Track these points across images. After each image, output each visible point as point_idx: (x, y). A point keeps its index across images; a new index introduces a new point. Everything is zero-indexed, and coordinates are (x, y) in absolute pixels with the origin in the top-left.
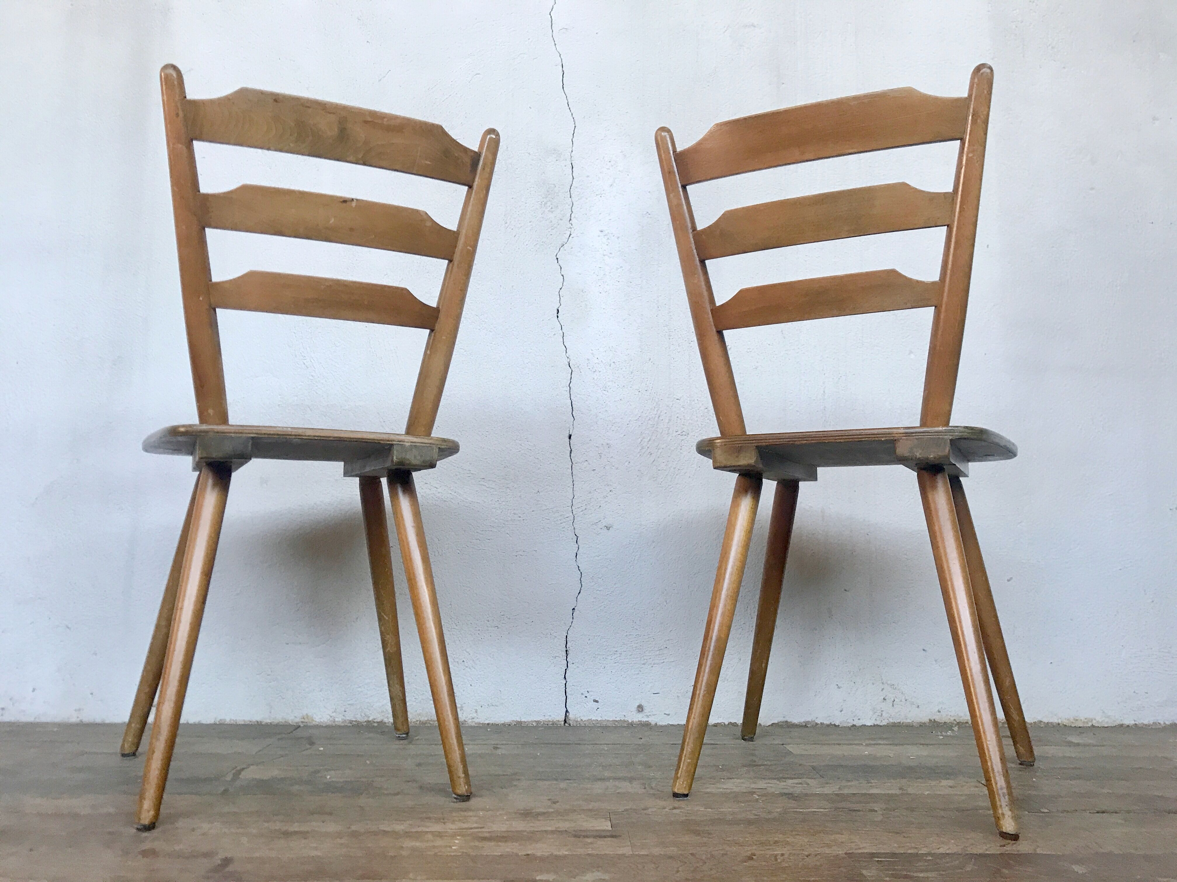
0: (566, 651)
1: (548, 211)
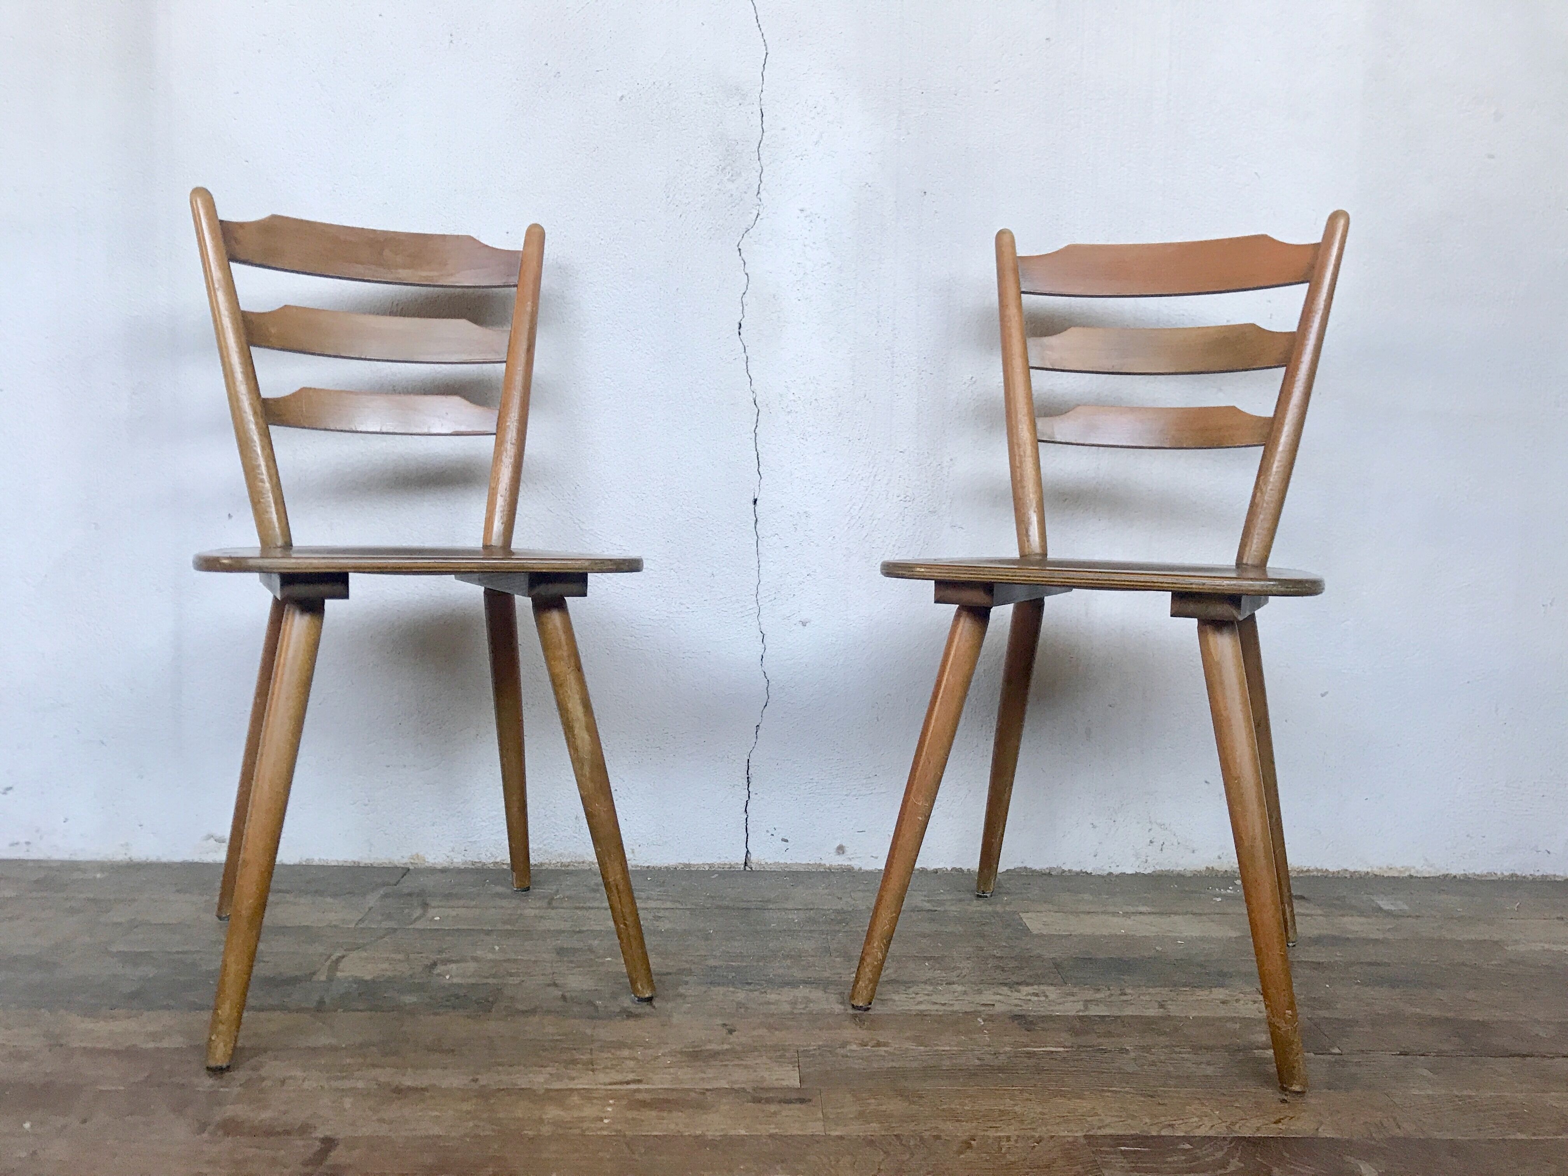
0: (748, 778)
1: (728, 180)
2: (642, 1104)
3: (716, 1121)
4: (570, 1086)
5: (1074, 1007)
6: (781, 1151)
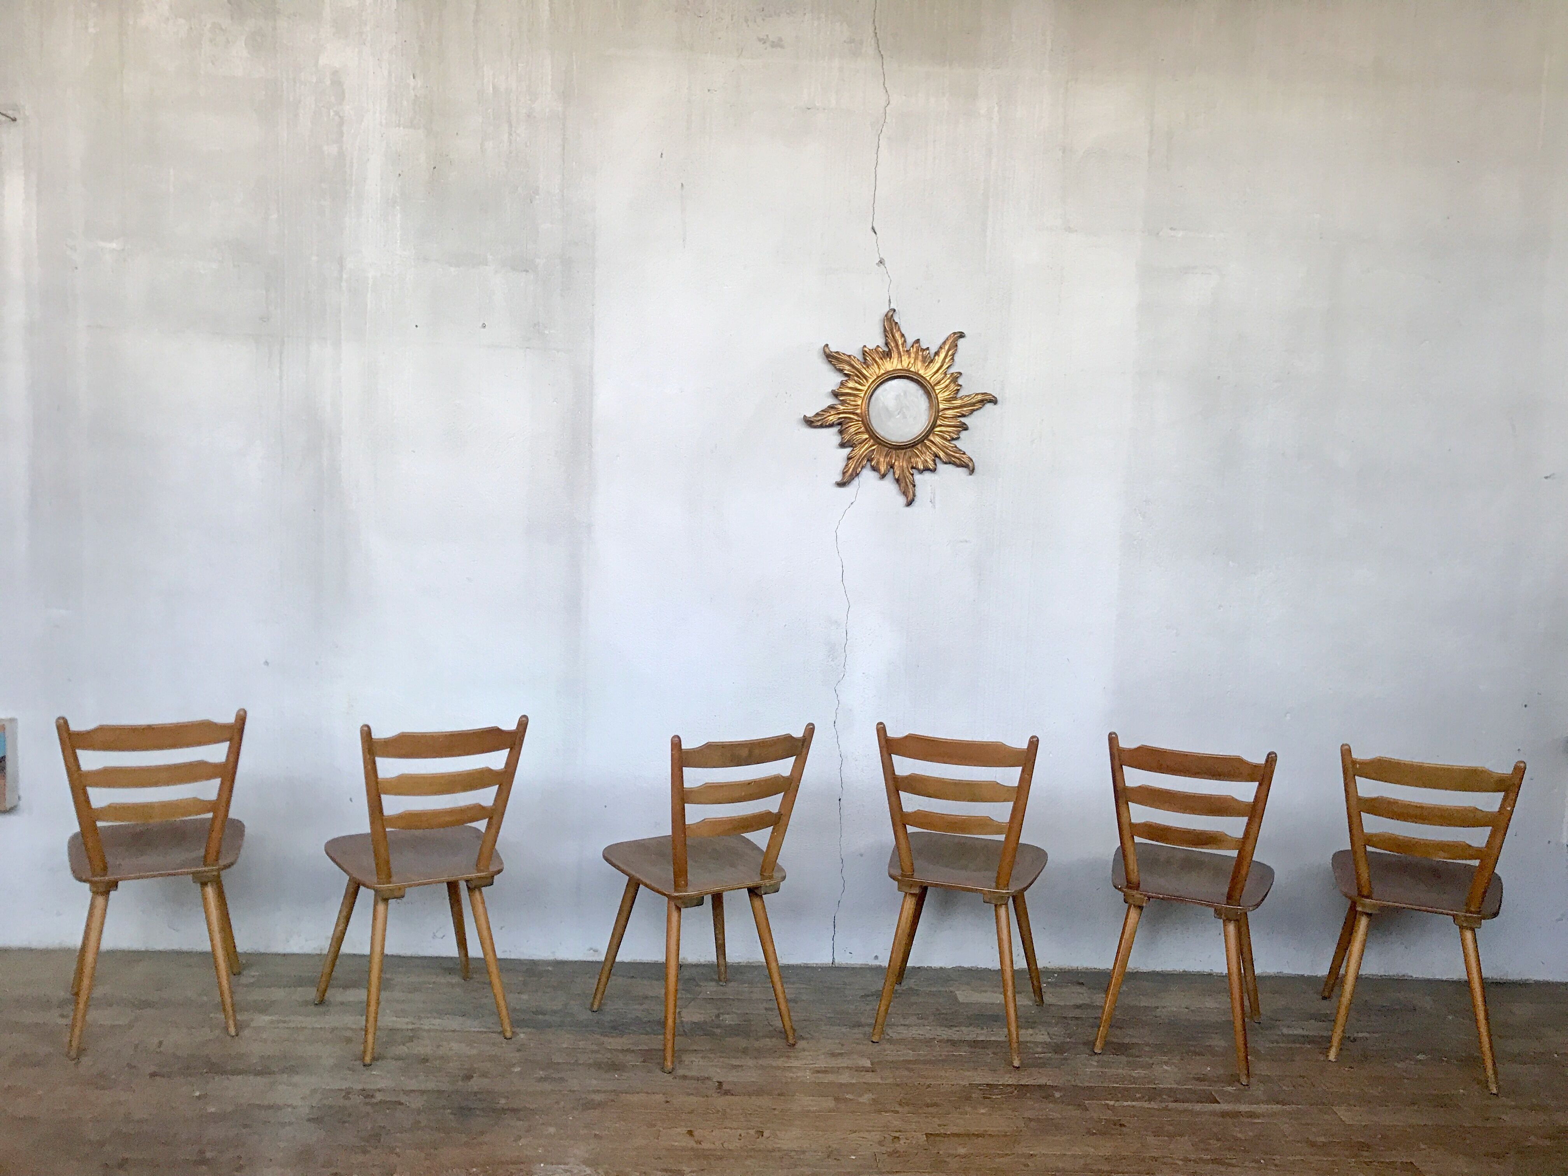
0: (834, 925)
1: (831, 661)
2: (818, 1072)
3: (844, 1078)
4: (791, 1065)
5: (971, 1037)
6: (869, 1087)
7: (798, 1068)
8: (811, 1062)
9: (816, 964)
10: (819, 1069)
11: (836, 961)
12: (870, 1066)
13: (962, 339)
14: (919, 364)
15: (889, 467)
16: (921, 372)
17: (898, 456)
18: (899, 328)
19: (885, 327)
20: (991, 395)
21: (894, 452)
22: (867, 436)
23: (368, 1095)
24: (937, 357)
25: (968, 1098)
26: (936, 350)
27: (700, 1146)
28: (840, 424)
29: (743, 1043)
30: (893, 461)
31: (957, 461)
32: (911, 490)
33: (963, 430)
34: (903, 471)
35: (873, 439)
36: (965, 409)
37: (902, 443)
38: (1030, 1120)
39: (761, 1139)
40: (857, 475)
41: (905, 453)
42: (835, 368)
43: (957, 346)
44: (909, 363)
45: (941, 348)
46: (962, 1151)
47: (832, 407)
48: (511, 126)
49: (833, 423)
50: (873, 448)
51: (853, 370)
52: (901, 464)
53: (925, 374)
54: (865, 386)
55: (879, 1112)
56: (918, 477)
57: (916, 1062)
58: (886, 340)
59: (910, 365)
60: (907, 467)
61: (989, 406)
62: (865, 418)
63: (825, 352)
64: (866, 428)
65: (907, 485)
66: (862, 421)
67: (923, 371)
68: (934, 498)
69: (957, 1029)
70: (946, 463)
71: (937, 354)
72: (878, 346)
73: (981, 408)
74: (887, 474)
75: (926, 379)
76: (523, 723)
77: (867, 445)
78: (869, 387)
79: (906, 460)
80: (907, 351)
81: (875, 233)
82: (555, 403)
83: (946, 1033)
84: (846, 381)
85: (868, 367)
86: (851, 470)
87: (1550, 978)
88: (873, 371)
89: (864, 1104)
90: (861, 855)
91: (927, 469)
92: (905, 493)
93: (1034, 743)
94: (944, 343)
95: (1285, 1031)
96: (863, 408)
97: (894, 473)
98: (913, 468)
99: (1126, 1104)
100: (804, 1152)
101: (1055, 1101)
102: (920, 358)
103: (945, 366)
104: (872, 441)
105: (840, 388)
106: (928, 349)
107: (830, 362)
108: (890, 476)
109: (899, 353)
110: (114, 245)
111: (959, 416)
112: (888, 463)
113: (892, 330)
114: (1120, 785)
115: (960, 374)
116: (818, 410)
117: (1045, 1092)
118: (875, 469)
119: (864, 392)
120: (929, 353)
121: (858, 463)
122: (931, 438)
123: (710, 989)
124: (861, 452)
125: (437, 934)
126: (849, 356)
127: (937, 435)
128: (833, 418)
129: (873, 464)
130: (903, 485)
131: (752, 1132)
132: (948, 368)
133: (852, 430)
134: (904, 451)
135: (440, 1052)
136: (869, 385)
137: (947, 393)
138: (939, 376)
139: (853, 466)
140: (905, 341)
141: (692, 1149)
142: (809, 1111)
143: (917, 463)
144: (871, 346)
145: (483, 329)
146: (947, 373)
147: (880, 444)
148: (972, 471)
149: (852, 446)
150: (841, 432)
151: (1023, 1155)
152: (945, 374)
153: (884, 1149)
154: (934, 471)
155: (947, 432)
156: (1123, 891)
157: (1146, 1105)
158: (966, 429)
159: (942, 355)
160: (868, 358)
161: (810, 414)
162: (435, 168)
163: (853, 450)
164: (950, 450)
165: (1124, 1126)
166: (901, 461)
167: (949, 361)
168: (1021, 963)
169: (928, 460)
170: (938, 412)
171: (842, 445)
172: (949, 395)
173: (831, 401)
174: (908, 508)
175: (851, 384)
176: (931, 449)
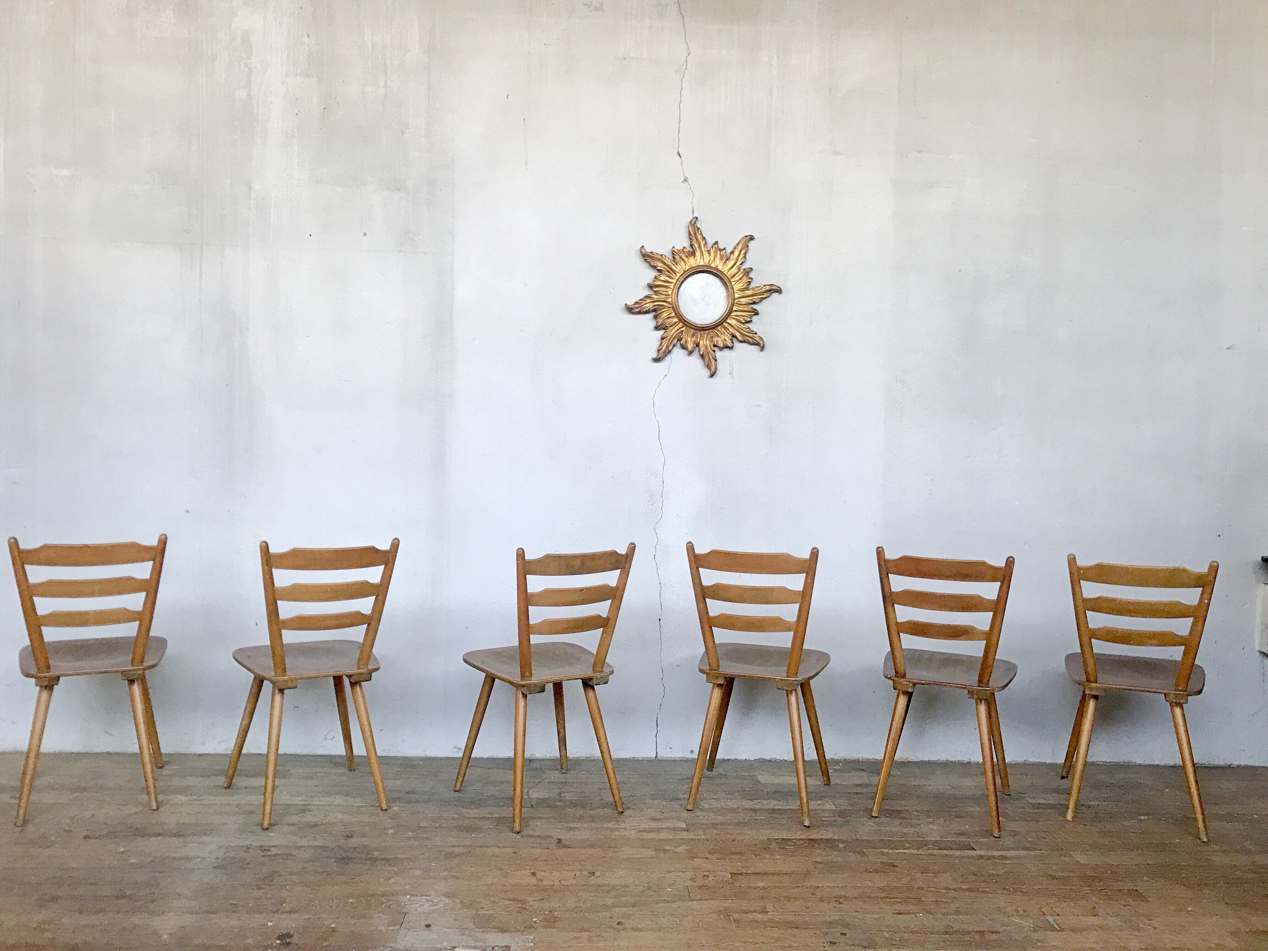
0: (657, 724)
1: (651, 505)
2: (642, 831)
3: (664, 835)
4: (620, 827)
5: (771, 806)
6: (683, 841)
7: (625, 829)
8: (636, 825)
9: (643, 758)
10: (642, 829)
11: (659, 755)
12: (685, 826)
13: (752, 242)
14: (718, 260)
15: (695, 346)
16: (720, 267)
17: (702, 336)
18: (701, 232)
19: (690, 232)
20: (776, 286)
21: (699, 332)
22: (677, 320)
23: (264, 849)
24: (732, 255)
25: (767, 849)
26: (731, 250)
27: (540, 883)
28: (655, 310)
29: (579, 812)
30: (699, 340)
31: (750, 340)
32: (713, 364)
33: (755, 315)
34: (707, 348)
35: (682, 322)
36: (756, 297)
37: (705, 325)
38: (816, 862)
39: (593, 877)
40: (670, 352)
41: (708, 334)
42: (650, 265)
43: (748, 246)
44: (710, 260)
45: (735, 248)
46: (761, 884)
47: (648, 297)
48: (386, 75)
49: (649, 309)
50: (682, 329)
51: (665, 267)
52: (705, 343)
53: (723, 269)
54: (674, 279)
55: (692, 858)
56: (718, 354)
57: (722, 824)
58: (691, 242)
59: (711, 262)
60: (710, 345)
61: (775, 295)
62: (674, 305)
63: (641, 252)
64: (676, 313)
65: (710, 360)
66: (673, 307)
67: (721, 266)
68: (732, 370)
69: (758, 801)
70: (741, 342)
71: (732, 253)
72: (684, 247)
73: (769, 296)
74: (693, 351)
75: (724, 274)
76: (395, 545)
77: (677, 327)
78: (677, 280)
79: (709, 339)
80: (708, 251)
81: (680, 156)
82: (423, 296)
83: (748, 804)
84: (659, 275)
85: (676, 264)
86: (664, 348)
87: (1250, 763)
88: (681, 267)
89: (680, 853)
90: (678, 666)
91: (727, 347)
92: (708, 367)
93: (815, 554)
94: (738, 244)
95: (1031, 801)
96: (673, 297)
97: (699, 351)
98: (715, 346)
99: (898, 851)
100: (628, 886)
101: (840, 850)
102: (718, 256)
103: (739, 263)
104: (681, 324)
105: (654, 281)
106: (724, 249)
107: (646, 260)
108: (696, 353)
109: (701, 252)
110: (65, 172)
111: (751, 304)
112: (694, 342)
113: (695, 234)
114: (887, 590)
115: (752, 269)
116: (637, 299)
117: (830, 843)
118: (683, 347)
119: (673, 284)
120: (725, 252)
121: (670, 342)
122: (729, 321)
123: (555, 775)
124: (672, 333)
125: (327, 736)
126: (661, 255)
127: (734, 318)
128: (649, 306)
129: (682, 342)
130: (707, 359)
131: (586, 873)
132: (741, 264)
133: (665, 315)
134: (707, 331)
135: (327, 820)
136: (677, 278)
137: (741, 284)
138: (735, 270)
139: (666, 345)
140: (706, 243)
141: (535, 885)
142: (634, 858)
143: (717, 342)
144: (679, 247)
145: (364, 237)
146: (741, 268)
147: (687, 326)
148: (763, 348)
149: (664, 329)
150: (656, 317)
151: (811, 887)
152: (739, 269)
153: (696, 884)
154: (731, 348)
155: (742, 316)
156: (892, 680)
157: (915, 852)
158: (757, 314)
159: (736, 253)
160: (676, 257)
161: (631, 303)
162: (325, 108)
163: (665, 332)
164: (744, 331)
165: (897, 866)
166: (705, 340)
167: (742, 258)
168: (811, 754)
169: (727, 339)
170: (735, 299)
171: (657, 328)
172: (743, 286)
173: (648, 292)
174: (710, 379)
175: (663, 278)
176: (729, 330)
